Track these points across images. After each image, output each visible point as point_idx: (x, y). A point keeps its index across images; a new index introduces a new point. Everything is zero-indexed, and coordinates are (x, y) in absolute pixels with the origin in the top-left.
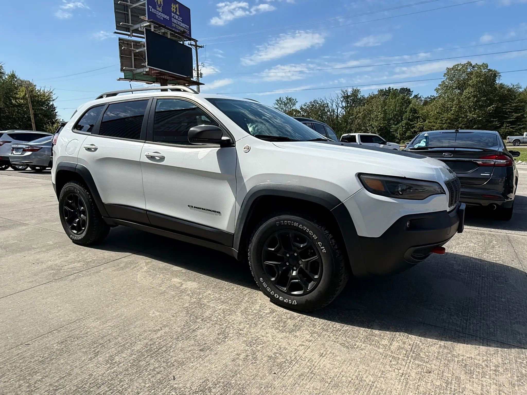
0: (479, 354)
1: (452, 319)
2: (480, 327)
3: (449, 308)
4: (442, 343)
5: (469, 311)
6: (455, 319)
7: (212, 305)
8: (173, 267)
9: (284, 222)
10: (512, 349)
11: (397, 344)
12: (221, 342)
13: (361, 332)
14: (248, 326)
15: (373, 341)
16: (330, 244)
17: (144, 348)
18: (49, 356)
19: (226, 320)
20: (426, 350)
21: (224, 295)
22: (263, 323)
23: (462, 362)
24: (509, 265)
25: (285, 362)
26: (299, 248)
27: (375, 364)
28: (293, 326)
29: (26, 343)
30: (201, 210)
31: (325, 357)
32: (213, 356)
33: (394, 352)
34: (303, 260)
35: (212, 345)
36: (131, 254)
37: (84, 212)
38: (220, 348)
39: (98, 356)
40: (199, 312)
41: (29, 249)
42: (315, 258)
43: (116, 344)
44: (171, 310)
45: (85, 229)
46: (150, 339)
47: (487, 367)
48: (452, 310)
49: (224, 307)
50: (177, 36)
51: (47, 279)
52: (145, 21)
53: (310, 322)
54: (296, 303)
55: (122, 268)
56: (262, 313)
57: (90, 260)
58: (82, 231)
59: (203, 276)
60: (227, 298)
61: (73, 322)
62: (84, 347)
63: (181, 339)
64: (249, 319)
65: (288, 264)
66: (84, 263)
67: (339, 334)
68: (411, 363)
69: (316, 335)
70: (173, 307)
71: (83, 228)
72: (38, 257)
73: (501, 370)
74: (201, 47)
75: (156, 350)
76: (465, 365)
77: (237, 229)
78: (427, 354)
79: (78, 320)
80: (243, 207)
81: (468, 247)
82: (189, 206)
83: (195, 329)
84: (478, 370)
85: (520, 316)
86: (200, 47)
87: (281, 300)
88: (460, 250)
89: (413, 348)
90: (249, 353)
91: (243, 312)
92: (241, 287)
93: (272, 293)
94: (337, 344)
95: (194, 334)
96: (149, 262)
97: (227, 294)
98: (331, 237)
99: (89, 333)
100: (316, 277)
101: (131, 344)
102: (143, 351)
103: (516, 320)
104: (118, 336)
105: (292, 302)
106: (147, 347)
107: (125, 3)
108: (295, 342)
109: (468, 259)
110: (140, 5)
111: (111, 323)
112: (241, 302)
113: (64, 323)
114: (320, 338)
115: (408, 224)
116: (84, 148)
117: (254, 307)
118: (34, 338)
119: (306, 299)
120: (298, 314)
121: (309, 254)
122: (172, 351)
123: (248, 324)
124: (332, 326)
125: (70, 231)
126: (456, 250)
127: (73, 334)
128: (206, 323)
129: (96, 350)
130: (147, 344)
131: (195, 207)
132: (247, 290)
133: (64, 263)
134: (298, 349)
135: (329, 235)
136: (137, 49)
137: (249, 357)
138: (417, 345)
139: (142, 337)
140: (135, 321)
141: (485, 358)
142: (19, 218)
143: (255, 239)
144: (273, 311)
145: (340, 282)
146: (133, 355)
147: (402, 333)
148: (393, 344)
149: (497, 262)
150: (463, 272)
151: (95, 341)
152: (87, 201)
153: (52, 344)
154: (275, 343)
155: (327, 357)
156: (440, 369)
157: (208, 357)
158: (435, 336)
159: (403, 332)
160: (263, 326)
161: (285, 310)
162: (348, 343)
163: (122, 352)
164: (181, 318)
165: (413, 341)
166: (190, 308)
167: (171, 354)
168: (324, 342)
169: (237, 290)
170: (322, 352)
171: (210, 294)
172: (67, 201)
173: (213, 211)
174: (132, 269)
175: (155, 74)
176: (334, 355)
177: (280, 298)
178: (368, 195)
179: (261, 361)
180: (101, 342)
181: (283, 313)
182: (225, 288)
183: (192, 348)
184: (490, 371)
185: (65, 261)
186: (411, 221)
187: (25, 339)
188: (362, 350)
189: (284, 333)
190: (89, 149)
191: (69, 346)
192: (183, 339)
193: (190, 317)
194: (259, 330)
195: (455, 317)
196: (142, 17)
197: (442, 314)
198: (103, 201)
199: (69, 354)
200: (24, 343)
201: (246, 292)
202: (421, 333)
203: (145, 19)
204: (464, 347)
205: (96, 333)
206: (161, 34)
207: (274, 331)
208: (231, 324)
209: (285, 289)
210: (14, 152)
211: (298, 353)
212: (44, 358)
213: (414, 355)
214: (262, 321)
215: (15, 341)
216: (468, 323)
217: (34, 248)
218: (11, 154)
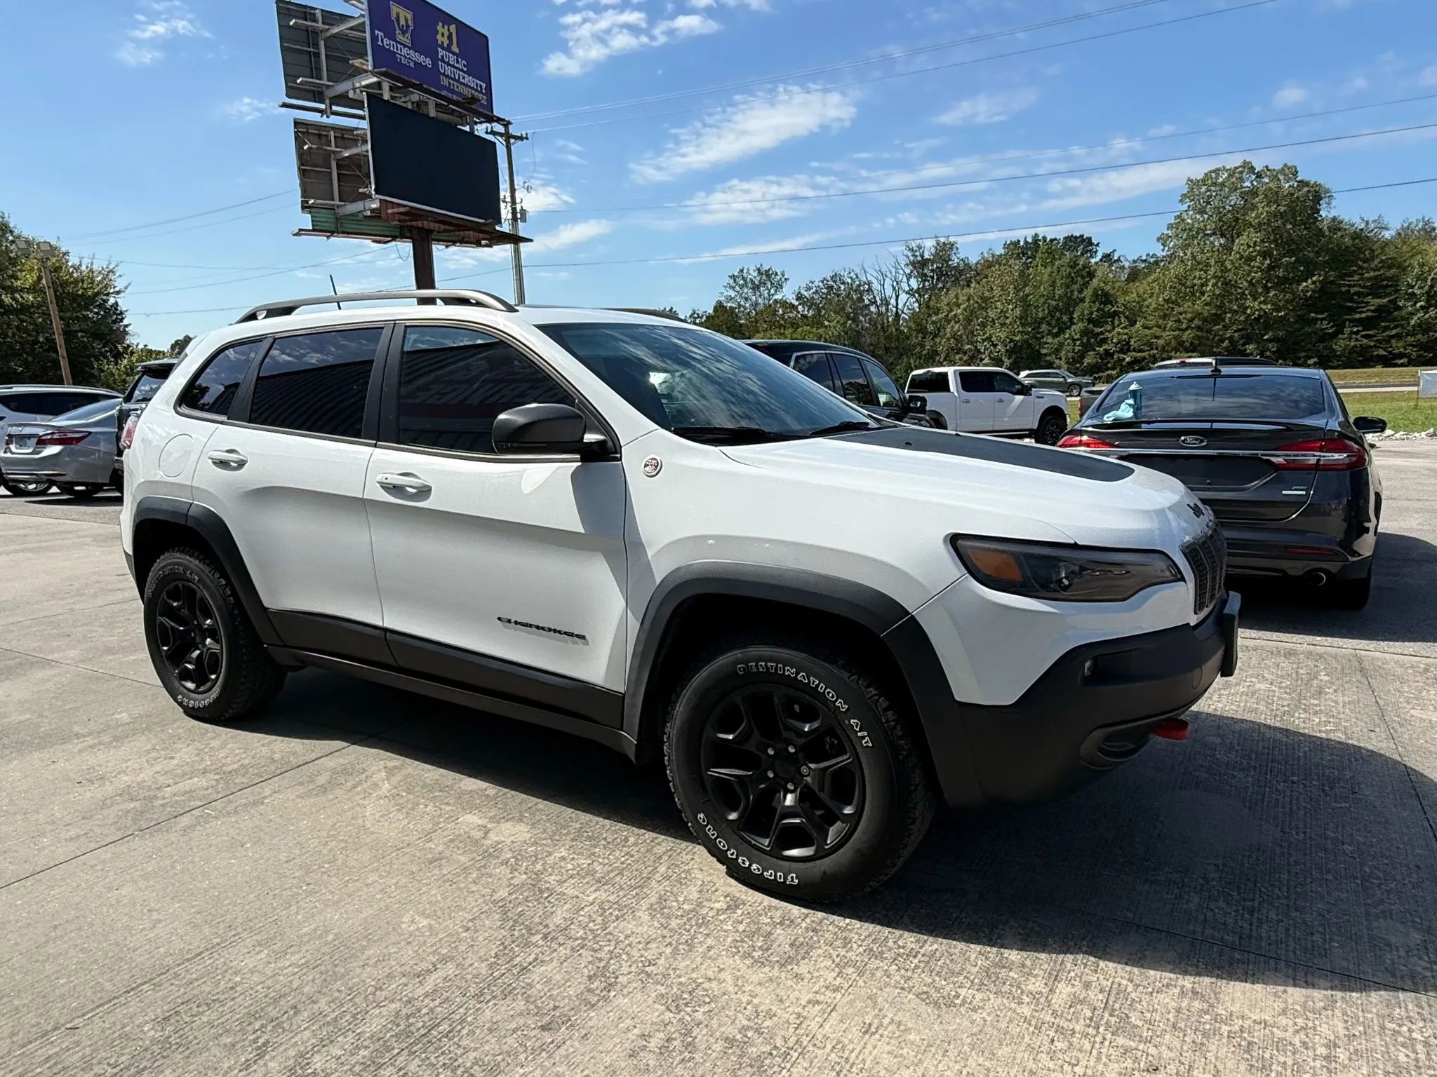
0: (1284, 1012)
1: (1212, 910)
2: (1288, 930)
3: (1204, 878)
4: (1187, 982)
5: (1259, 885)
6: (1222, 909)
7: (571, 892)
8: (461, 780)
9: (756, 665)
10: (1373, 994)
11: (1069, 989)
12: (599, 1001)
13: (973, 956)
14: (668, 950)
15: (1004, 983)
16: (883, 724)
17: (390, 1026)
18: (133, 1061)
19: (610, 934)
20: (1144, 1003)
21: (601, 860)
22: (709, 941)
23: (1240, 1037)
24: (1362, 745)
25: (771, 1054)
26: (801, 734)
27: (1009, 1049)
28: (792, 945)
29: (68, 1026)
30: (534, 629)
31: (877, 1036)
32: (576, 1044)
33: (1059, 1013)
34: (812, 766)
35: (573, 1012)
36: (345, 744)
37: (212, 633)
38: (595, 1019)
39: (267, 1057)
40: (535, 913)
41: (65, 740)
42: (843, 760)
43: (312, 1019)
44: (459, 910)
45: (217, 679)
46: (405, 999)
47: (1307, 1048)
48: (1214, 883)
49: (602, 895)
50: (453, 110)
51: (119, 829)
52: (366, 71)
53: (836, 933)
54: (796, 881)
55: (324, 789)
56: (705, 911)
57: (236, 766)
58: (209, 684)
59: (542, 804)
60: (610, 868)
61: (193, 958)
62: (227, 1031)
63: (488, 997)
64: (671, 930)
65: (771, 775)
66: (217, 777)
67: (913, 966)
68: (1107, 1043)
69: (853, 970)
70: (465, 900)
71: (213, 677)
72: (92, 761)
73: (1342, 1055)
74: (521, 138)
75: (423, 1032)
76: (1249, 1043)
77: (633, 682)
78: (1148, 1015)
79: (207, 950)
80: (647, 625)
81: (1253, 694)
82: (499, 619)
83: (525, 965)
84: (1282, 1059)
85: (1391, 896)
86: (516, 138)
87: (756, 872)
88: (1232, 704)
89: (1112, 999)
90: (673, 1030)
91: (655, 910)
92: (647, 836)
93: (732, 854)
94: (911, 996)
95: (523, 982)
96: (395, 767)
97: (611, 857)
98: (884, 705)
99: (238, 989)
100: (848, 810)
101: (354, 1016)
102: (389, 1035)
103: (1381, 907)
104: (320, 992)
105: (785, 878)
106: (398, 1025)
107: (309, 23)
108: (797, 993)
109: (1253, 731)
110: (351, 29)
111: (297, 957)
112: (649, 878)
113: (169, 961)
114: (864, 978)
115: (1087, 664)
116: (210, 461)
117: (685, 893)
118: (91, 1007)
119: (823, 869)
120: (804, 910)
121: (827, 747)
122: (468, 1035)
123: (670, 944)
124: (895, 943)
125: (177, 684)
126: (1220, 705)
127: (195, 992)
128: (556, 946)
129: (258, 1038)
130: (397, 1014)
131: (516, 623)
132: (664, 843)
133: (162, 780)
134: (805, 1014)
135: (878, 701)
136: (346, 148)
137: (675, 1043)
138: (1122, 992)
139: (384, 993)
140: (364, 948)
141: (1300, 1021)
142: (33, 645)
143: (680, 710)
144: (734, 905)
145: (913, 823)
146: (360, 1049)
147: (1080, 957)
148: (1058, 991)
149: (1331, 736)
150: (1243, 770)
151: (256, 1012)
152: (221, 602)
153: (138, 1026)
154: (744, 1000)
155: (881, 1036)
156: (1183, 1059)
157: (565, 1047)
158: (1169, 963)
159: (1086, 953)
160: (710, 948)
161: (768, 900)
162: (937, 990)
163: (331, 1042)
164: (486, 934)
165: (1111, 980)
166: (510, 902)
167: (464, 1043)
168: (874, 991)
169: (635, 844)
170: (867, 1022)
171: (563, 858)
172: (166, 602)
173: (566, 633)
174: (350, 791)
175: (397, 217)
176: (902, 1028)
177: (754, 866)
178: (981, 593)
179: (706, 1054)
180: (271, 1014)
181: (762, 907)
182: (605, 839)
183: (521, 1022)
184: (1314, 1060)
185: (166, 772)
186: (1095, 659)
187: (65, 1011)
188: (975, 1010)
189: (767, 969)
190: (222, 464)
191: (186, 1030)
192: (494, 997)
193: (512, 929)
194: (699, 960)
195: (1221, 903)
196: (357, 62)
197: (1186, 897)
198: (266, 605)
199: (188, 1052)
200: (63, 1025)
201: (659, 850)
202: (1131, 954)
203: (365, 67)
204: (1244, 993)
205: (259, 987)
206: (410, 106)
207: (738, 962)
208: (622, 946)
209: (767, 842)
210: (13, 447)
211: (804, 1026)
212: (118, 1068)
213: (1113, 1019)
214: (708, 935)
215: (39, 1020)
216: (1255, 921)
217: (77, 736)
218: (5, 452)
